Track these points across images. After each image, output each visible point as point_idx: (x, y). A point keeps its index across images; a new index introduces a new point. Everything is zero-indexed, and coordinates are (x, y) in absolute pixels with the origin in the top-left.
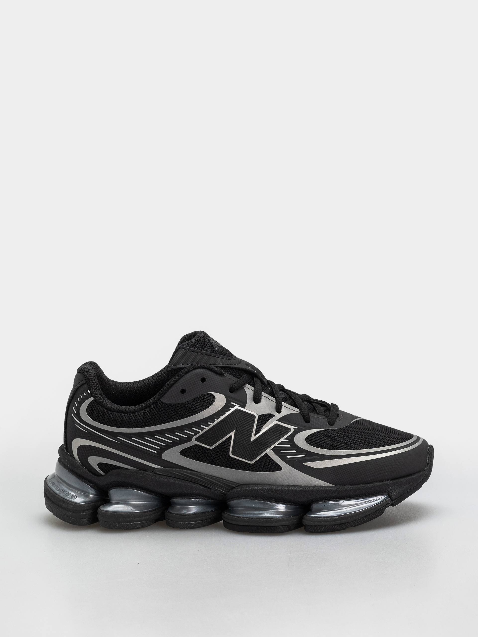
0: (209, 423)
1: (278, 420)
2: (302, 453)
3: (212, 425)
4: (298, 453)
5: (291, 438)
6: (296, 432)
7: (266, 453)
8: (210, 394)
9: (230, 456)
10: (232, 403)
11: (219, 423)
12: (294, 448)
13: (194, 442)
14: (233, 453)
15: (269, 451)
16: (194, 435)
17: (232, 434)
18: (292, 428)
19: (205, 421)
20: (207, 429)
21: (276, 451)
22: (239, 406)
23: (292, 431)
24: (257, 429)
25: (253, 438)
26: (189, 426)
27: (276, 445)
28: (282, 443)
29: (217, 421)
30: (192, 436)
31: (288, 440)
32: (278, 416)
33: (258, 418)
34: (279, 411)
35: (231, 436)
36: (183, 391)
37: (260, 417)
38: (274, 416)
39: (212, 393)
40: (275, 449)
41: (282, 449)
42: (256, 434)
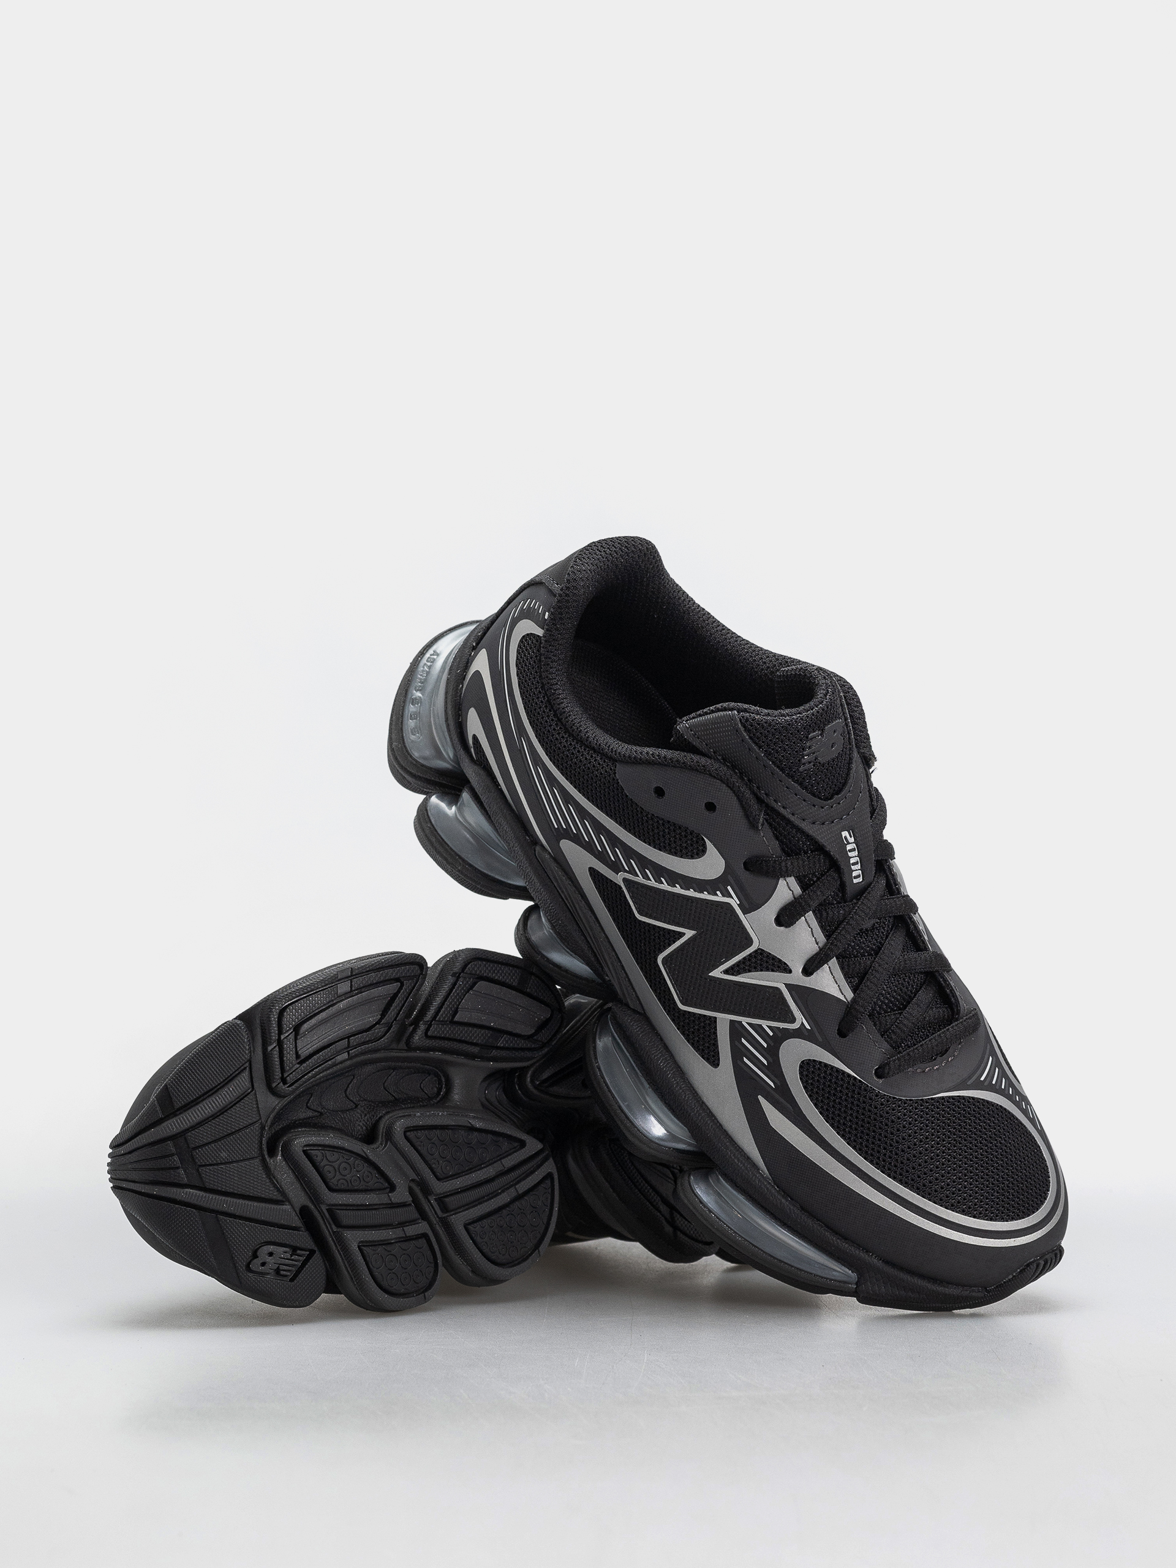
0: (663, 879)
1: (789, 987)
2: (774, 1078)
3: (666, 886)
4: (767, 1071)
5: (781, 1036)
6: (799, 1033)
7: (716, 1018)
8: (703, 840)
9: (656, 959)
10: (729, 888)
11: (679, 895)
12: (768, 1056)
13: (618, 878)
14: (664, 961)
15: (724, 1020)
16: (625, 871)
17: (689, 934)
18: (800, 1019)
19: (660, 872)
20: (652, 883)
21: (736, 1031)
22: (739, 903)
23: (795, 1026)
24: (738, 964)
25: (717, 973)
26: (629, 853)
27: (745, 1021)
28: (758, 1029)
29: (678, 890)
30: (622, 869)
31: (771, 1034)
32: (797, 977)
33: (756, 951)
34: (809, 969)
35: (682, 935)
36: (660, 792)
37: (760, 952)
38: (790, 972)
39: (705, 839)
40: (736, 1025)
41: (749, 1038)
42: (726, 972)
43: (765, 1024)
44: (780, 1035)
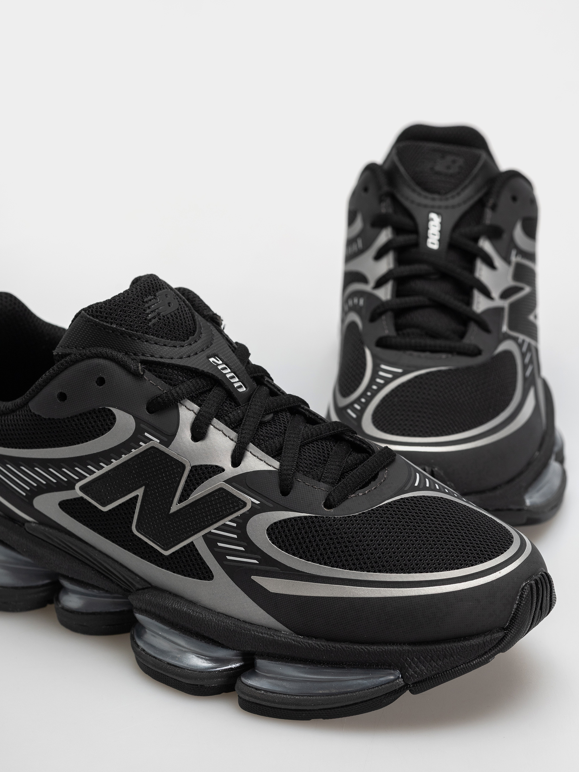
0: (101, 464)
1: (229, 481)
2: (253, 556)
3: (106, 468)
4: (247, 555)
5: (243, 522)
6: (255, 511)
7: (192, 542)
8: (109, 410)
9: (131, 531)
10: (146, 434)
11: (118, 467)
12: (242, 543)
13: (77, 493)
14: (138, 528)
15: (198, 539)
16: (78, 481)
17: (140, 492)
18: (250, 500)
19: (96, 459)
20: (98, 473)
21: (211, 540)
22: (159, 441)
23: (248, 507)
24: (184, 489)
25: (175, 507)
26: (71, 463)
27: (212, 529)
28: (224, 528)
29: (115, 463)
30: (74, 482)
31: (235, 525)
32: (230, 471)
33: (191, 471)
34: (236, 460)
35: (138, 496)
36: (62, 397)
37: (194, 469)
38: (223, 470)
39: (111, 408)
40: (208, 536)
41: (222, 539)
42: (180, 501)
43: (227, 521)
44: (241, 521)
